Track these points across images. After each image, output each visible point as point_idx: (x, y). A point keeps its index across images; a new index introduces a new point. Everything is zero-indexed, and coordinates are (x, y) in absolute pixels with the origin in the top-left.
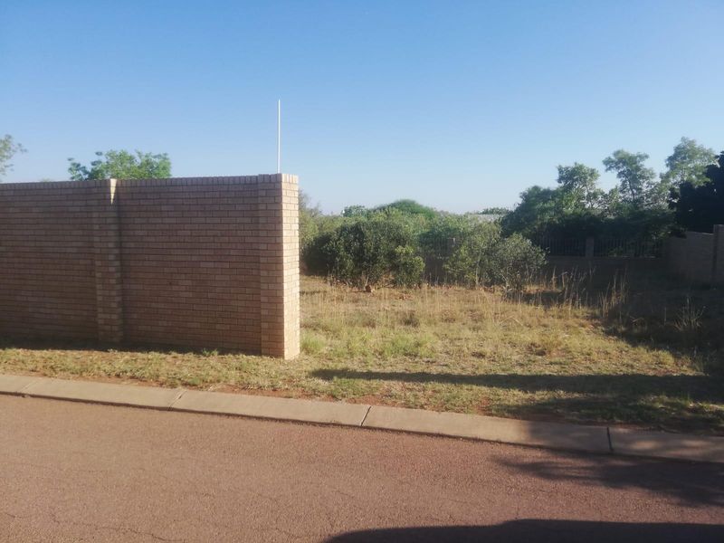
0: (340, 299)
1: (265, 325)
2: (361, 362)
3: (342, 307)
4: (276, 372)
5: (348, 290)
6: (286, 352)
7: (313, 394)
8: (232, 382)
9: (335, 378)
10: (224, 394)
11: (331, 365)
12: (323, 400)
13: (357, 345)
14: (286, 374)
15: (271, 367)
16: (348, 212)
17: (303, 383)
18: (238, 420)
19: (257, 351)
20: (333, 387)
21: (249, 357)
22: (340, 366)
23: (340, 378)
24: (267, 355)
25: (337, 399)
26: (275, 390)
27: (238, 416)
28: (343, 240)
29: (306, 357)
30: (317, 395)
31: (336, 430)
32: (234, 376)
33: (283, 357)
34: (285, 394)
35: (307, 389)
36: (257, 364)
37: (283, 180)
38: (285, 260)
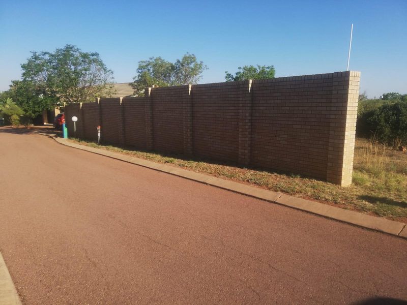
0: (379, 154)
1: (329, 164)
2: (396, 195)
3: (381, 159)
4: (336, 193)
5: (385, 148)
6: (343, 182)
7: (362, 209)
8: (309, 194)
9: (378, 203)
10: (305, 200)
11: (374, 194)
12: (370, 214)
13: (393, 183)
14: (343, 195)
15: (333, 189)
16: (386, 97)
17: (355, 202)
18: (313, 216)
19: (324, 179)
20: (376, 208)
21: (318, 182)
22: (381, 195)
23: (382, 203)
24: (329, 182)
25: (379, 216)
26: (336, 203)
27: (313, 213)
28: (383, 115)
29: (356, 187)
30: (365, 211)
31: (378, 234)
32: (310, 191)
33: (341, 185)
34: (343, 206)
35: (357, 206)
36: (324, 186)
37: (351, 75)
38: (347, 125)
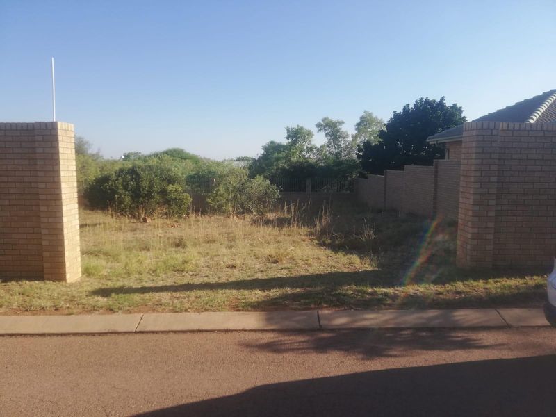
0: (120, 229)
1: (46, 254)
2: (137, 280)
3: (121, 236)
4: (58, 294)
5: (127, 221)
6: (68, 276)
7: (93, 309)
8: (15, 306)
9: (113, 295)
10: (6, 317)
11: (110, 284)
12: (102, 314)
13: (134, 266)
14: (68, 295)
15: (54, 290)
16: (127, 157)
17: (83, 301)
18: (21, 339)
19: (40, 277)
20: (111, 303)
21: (32, 283)
22: (118, 284)
23: (118, 294)
24: (49, 280)
25: (114, 312)
26: (57, 309)
27: (21, 335)
28: (121, 180)
29: (87, 279)
30: (96, 310)
31: (114, 337)
32: (16, 300)
33: (65, 281)
34: (66, 312)
35: (87, 306)
36: (40, 289)
37: (59, 127)
38: (64, 197)
